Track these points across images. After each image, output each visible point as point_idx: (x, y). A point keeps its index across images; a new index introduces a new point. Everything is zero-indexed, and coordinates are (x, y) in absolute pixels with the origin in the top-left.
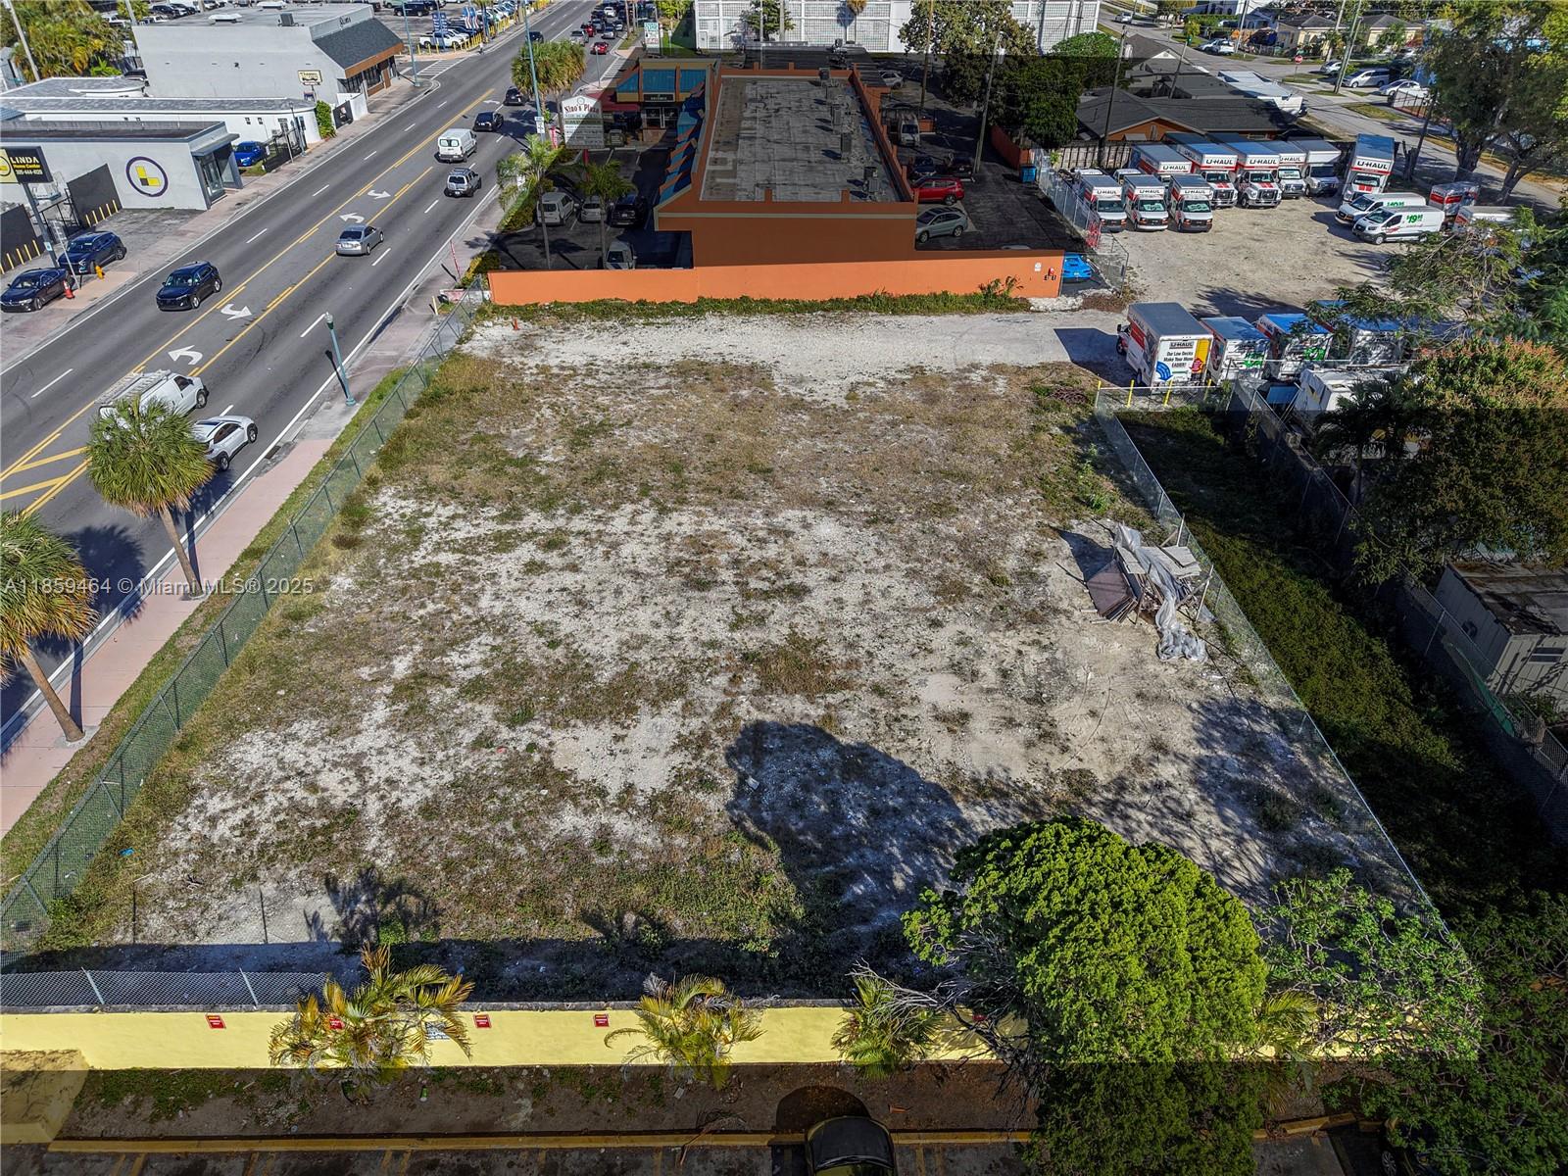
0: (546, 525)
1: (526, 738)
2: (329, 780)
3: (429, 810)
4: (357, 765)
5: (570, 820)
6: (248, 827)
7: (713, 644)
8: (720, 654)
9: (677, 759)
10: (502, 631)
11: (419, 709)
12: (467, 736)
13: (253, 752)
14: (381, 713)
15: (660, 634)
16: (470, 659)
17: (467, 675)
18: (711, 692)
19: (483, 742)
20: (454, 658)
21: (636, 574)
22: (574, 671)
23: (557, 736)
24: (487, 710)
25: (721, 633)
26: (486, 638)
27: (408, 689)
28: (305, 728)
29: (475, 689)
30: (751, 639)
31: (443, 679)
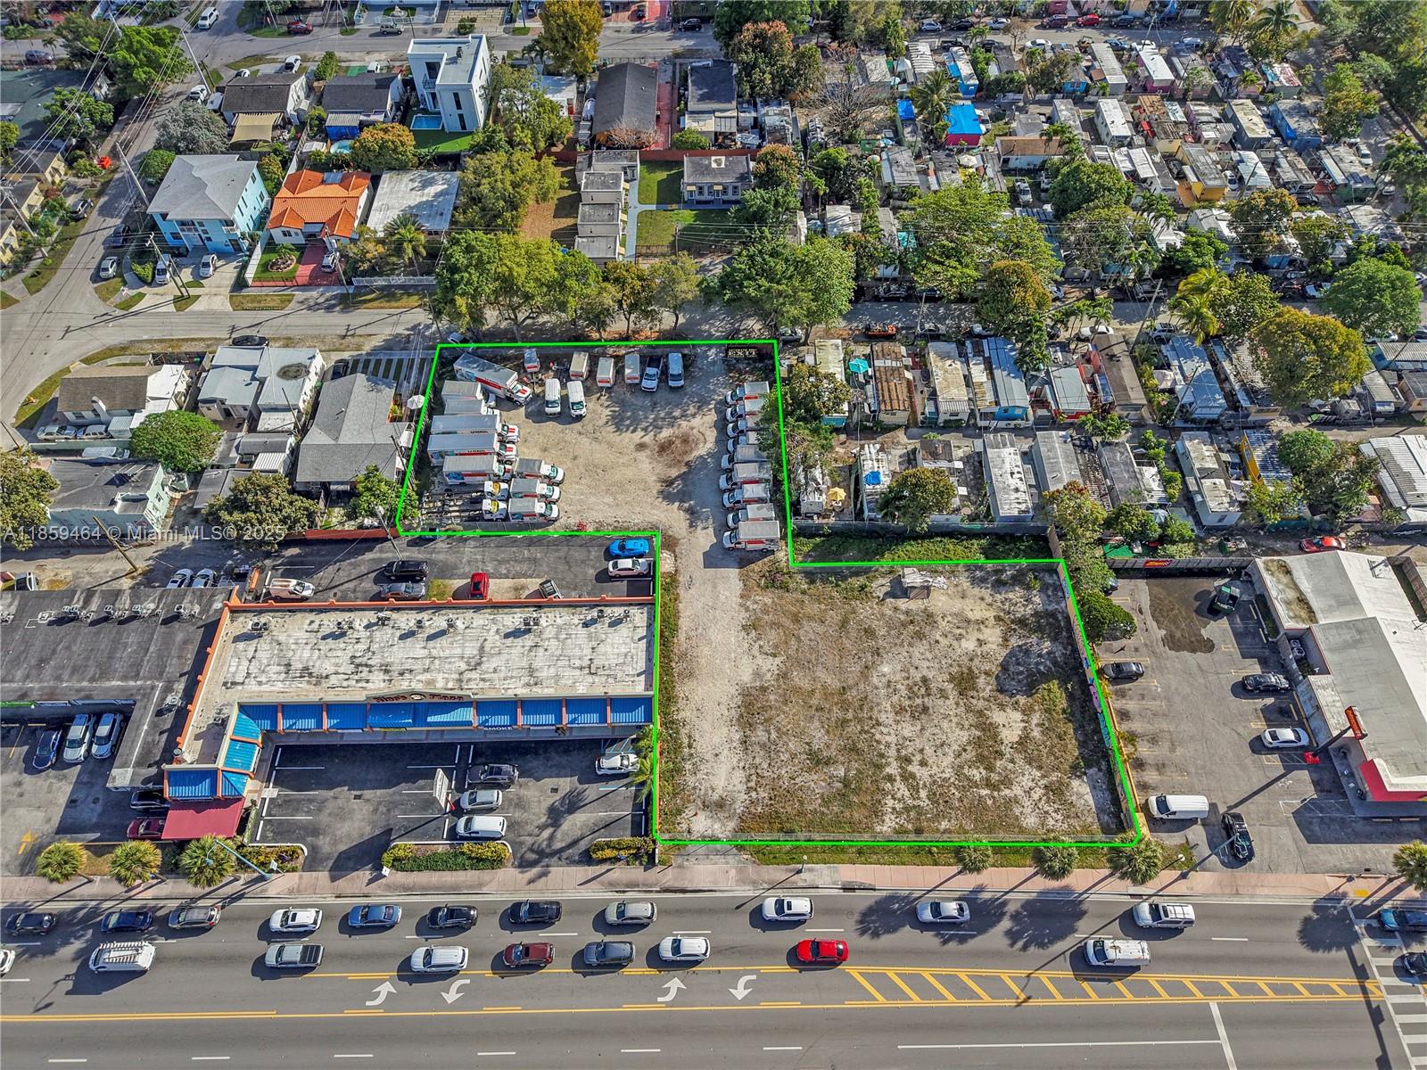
0: (895, 764)
1: (1008, 749)
2: (1036, 797)
3: (1040, 768)
4: (1028, 792)
5: (1036, 733)
6: (1056, 811)
7: (957, 704)
8: (961, 703)
9: (1008, 710)
10: (962, 767)
11: (1002, 782)
12: (1010, 766)
13: (1031, 821)
14: (1007, 792)
15: (955, 720)
16: (977, 774)
17: (984, 772)
18: (980, 704)
19: (1012, 761)
20: (978, 777)
21: (923, 729)
22: (977, 743)
23: (1006, 742)
24: (998, 763)
25: (951, 702)
26: (966, 771)
27: (993, 787)
28: (1017, 811)
29: (990, 768)
30: (953, 694)
31: (988, 779)
